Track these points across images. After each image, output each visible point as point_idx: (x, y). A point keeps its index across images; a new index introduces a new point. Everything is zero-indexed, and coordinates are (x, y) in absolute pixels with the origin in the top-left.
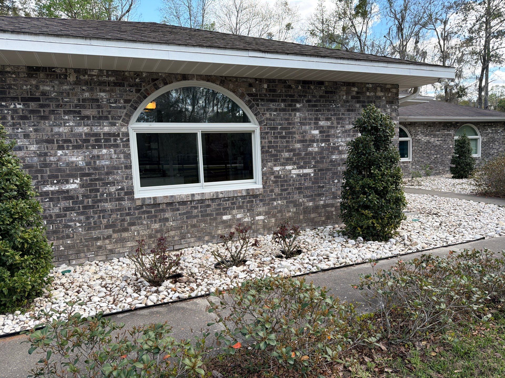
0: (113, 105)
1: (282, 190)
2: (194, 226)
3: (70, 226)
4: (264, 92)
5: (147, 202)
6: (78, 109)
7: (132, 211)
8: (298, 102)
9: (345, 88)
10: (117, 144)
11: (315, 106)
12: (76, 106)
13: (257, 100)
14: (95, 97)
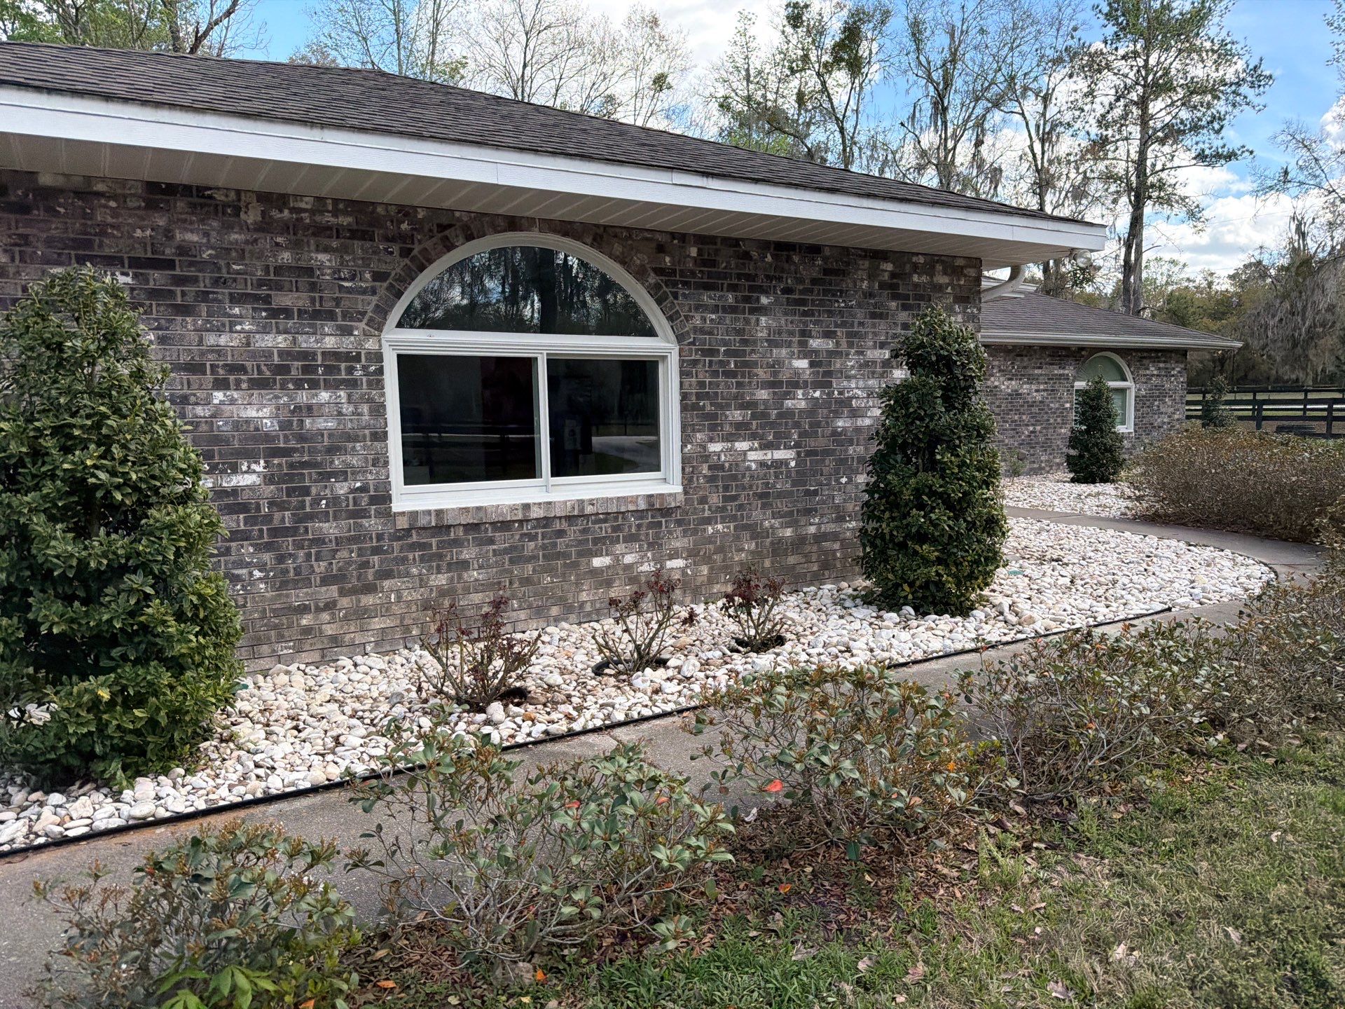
0: (346, 284)
1: (726, 499)
2: (526, 581)
3: (235, 579)
4: (691, 265)
5: (422, 522)
6: (264, 291)
7: (385, 544)
8: (766, 292)
9: (867, 263)
10: (356, 380)
11: (802, 302)
12: (261, 283)
13: (675, 284)
14: (303, 264)
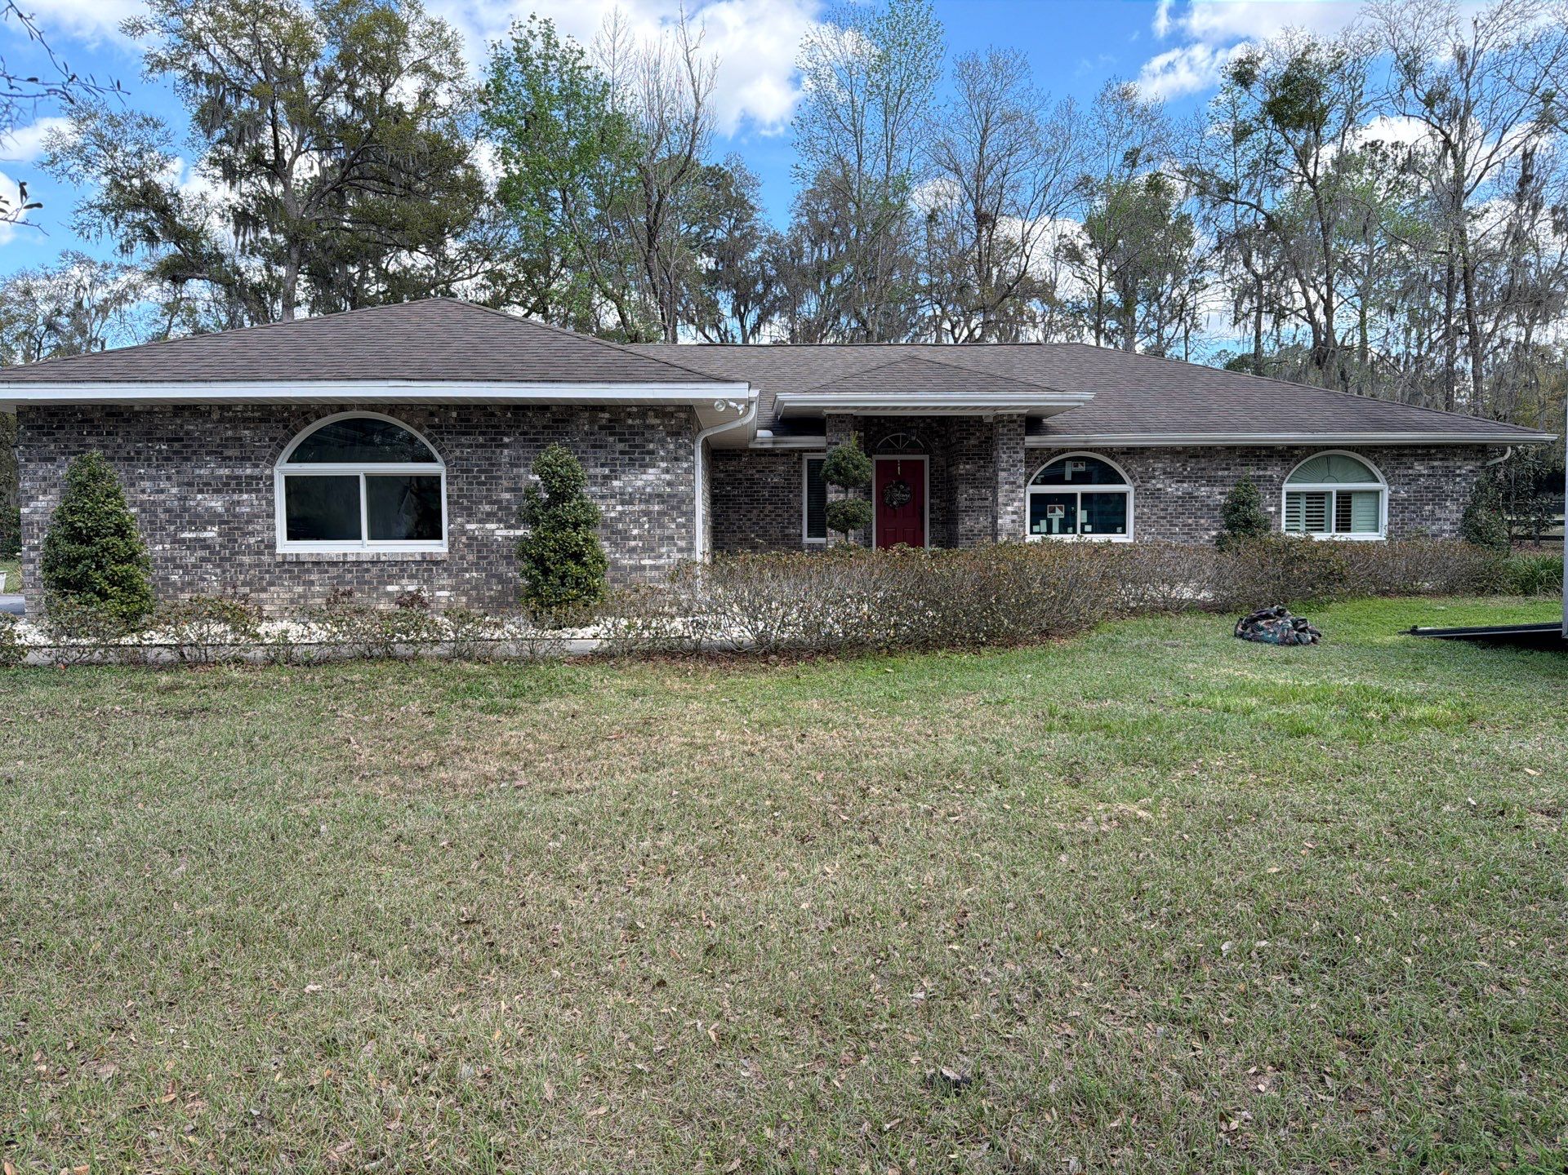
0: (257, 444)
1: (479, 558)
3: (205, 579)
5: (289, 559)
6: (220, 449)
7: (272, 569)
8: (507, 435)
9: (587, 414)
10: (259, 489)
14: (237, 436)
